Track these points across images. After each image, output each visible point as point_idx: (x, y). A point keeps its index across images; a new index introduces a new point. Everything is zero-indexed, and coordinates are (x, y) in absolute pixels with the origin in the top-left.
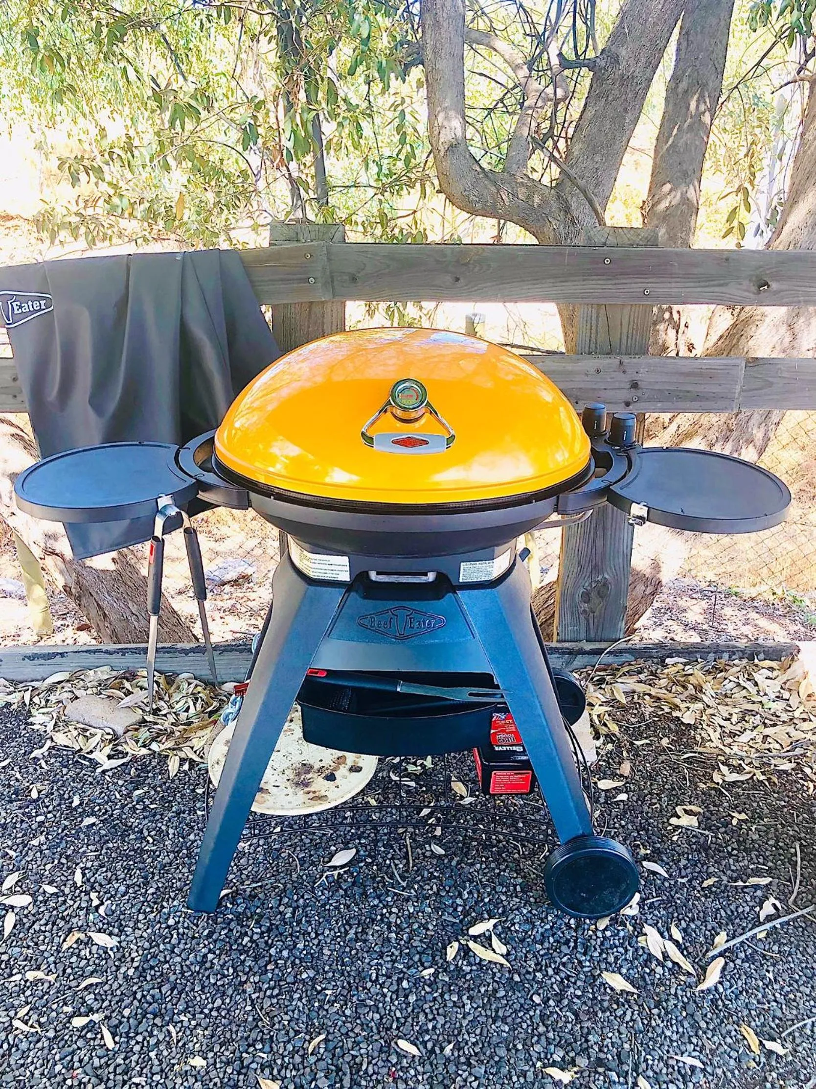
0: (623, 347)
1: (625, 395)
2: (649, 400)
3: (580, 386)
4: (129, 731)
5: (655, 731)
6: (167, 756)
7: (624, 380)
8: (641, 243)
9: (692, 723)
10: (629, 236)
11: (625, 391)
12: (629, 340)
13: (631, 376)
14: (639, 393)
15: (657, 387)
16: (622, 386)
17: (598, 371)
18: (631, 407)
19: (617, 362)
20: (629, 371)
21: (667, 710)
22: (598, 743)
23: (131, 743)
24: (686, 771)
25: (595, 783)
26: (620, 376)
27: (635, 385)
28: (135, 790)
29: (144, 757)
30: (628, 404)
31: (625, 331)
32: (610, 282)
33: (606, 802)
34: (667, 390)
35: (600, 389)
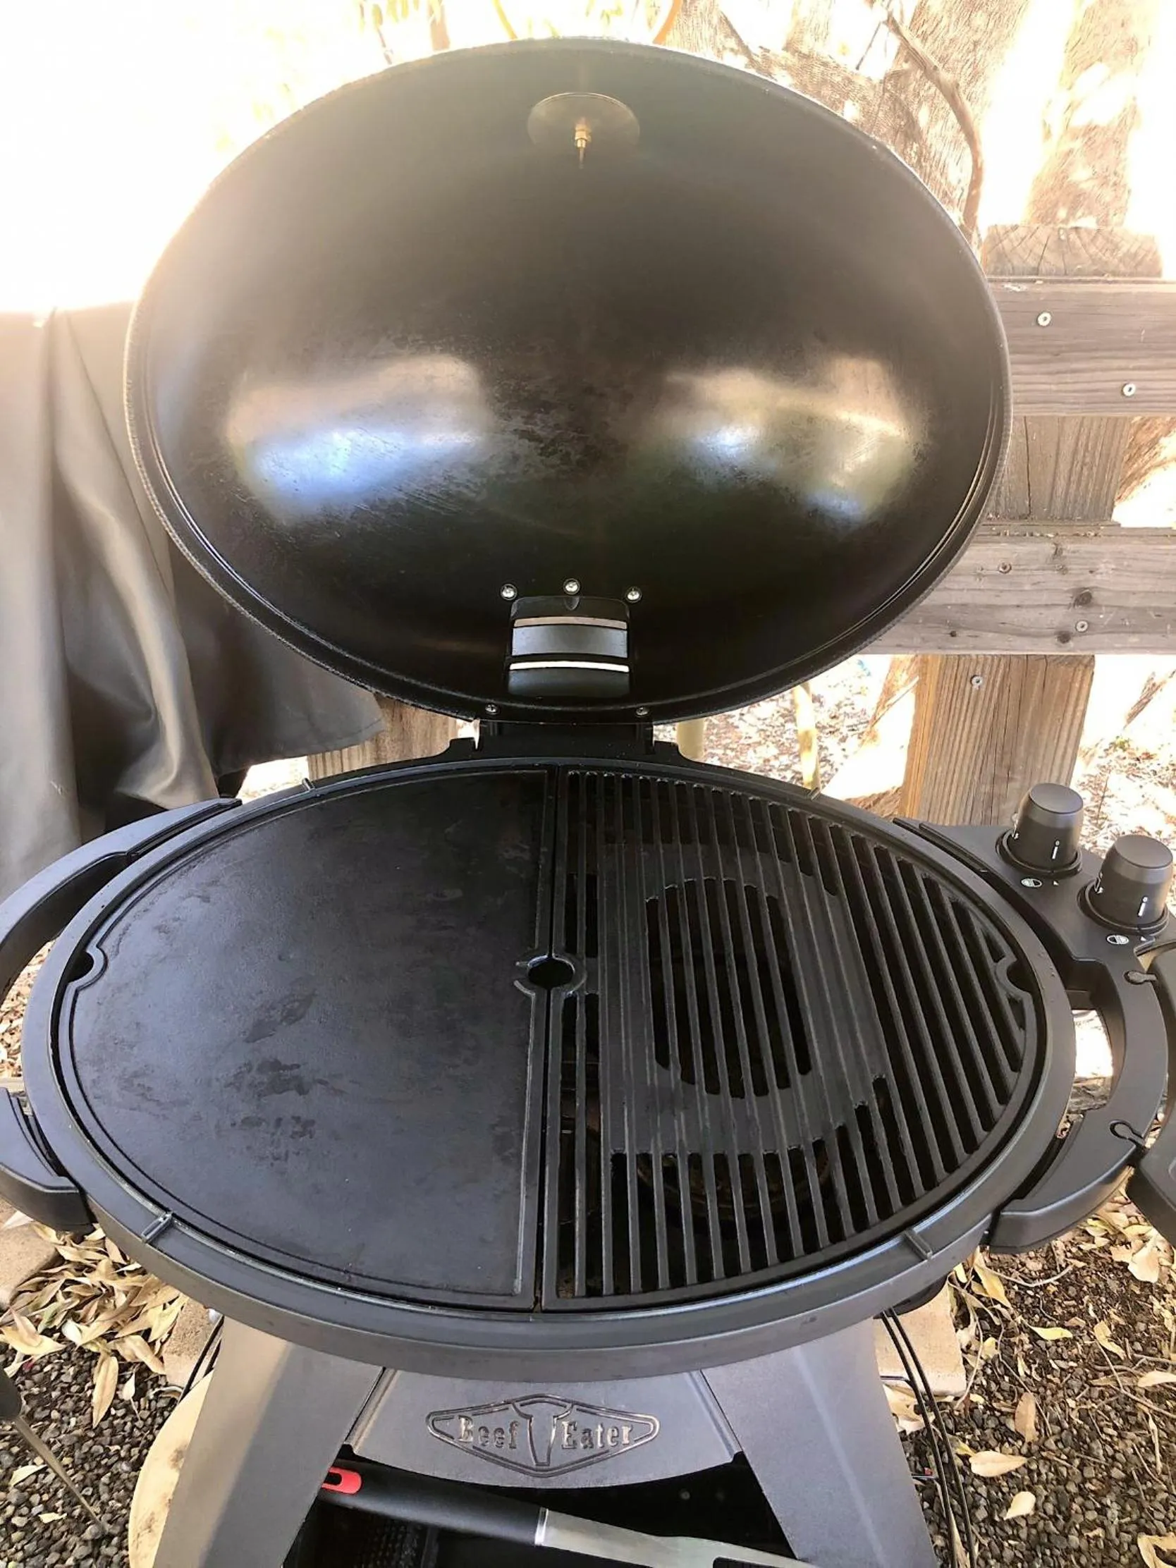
0: (1058, 502)
1: (1059, 617)
2: (1116, 628)
3: (964, 601)
4: (20, 1293)
5: (1078, 1299)
6: (95, 1356)
7: (1062, 586)
8: (1122, 268)
9: (1154, 1280)
10: (1093, 250)
11: (1062, 611)
12: (1073, 486)
13: (1078, 578)
14: (1092, 614)
15: (1134, 602)
16: (1057, 599)
17: (1006, 569)
18: (1071, 644)
19: (1049, 548)
20: (1074, 568)
21: (1101, 1242)
22: (966, 1335)
23: (24, 1324)
24: (1152, 1425)
25: (965, 1458)
26: (1052, 578)
27: (1084, 599)
28: (17, 1465)
29: (48, 1359)
30: (1064, 637)
31: (1064, 467)
32: (1044, 368)
33: (990, 1520)
34: (1156, 609)
35: (1005, 607)
